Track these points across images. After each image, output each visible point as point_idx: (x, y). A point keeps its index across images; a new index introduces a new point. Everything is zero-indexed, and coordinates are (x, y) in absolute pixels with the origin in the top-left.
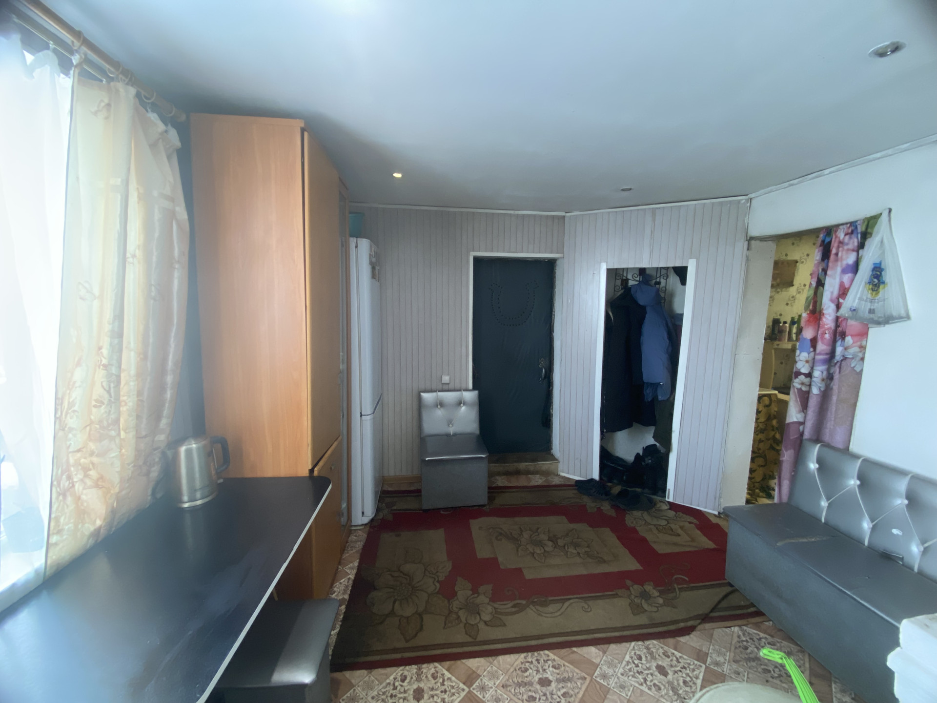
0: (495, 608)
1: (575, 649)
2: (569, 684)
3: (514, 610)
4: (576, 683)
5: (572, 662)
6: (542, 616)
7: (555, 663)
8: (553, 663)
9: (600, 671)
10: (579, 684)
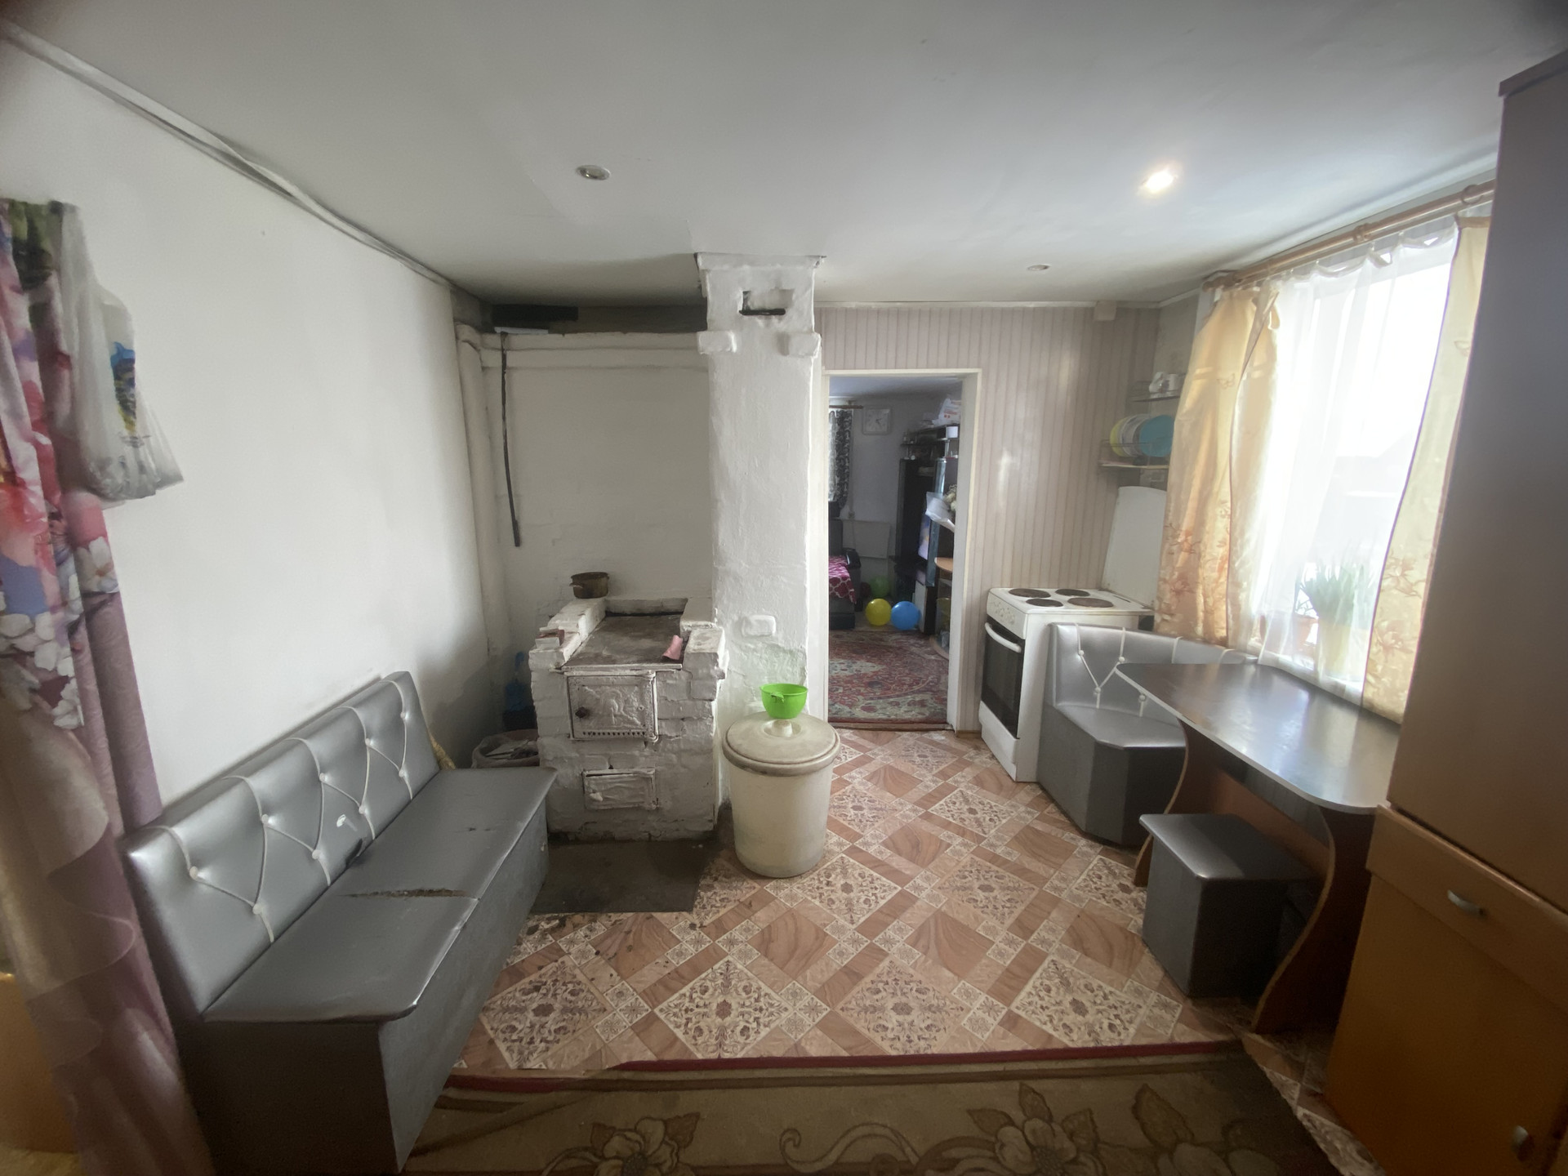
0: (995, 1159)
1: (844, 1054)
2: (868, 1003)
3: (954, 1153)
4: (858, 1005)
5: (856, 1033)
6: (892, 1130)
7: (883, 1034)
8: (886, 1035)
9: (815, 1017)
10: (854, 1003)
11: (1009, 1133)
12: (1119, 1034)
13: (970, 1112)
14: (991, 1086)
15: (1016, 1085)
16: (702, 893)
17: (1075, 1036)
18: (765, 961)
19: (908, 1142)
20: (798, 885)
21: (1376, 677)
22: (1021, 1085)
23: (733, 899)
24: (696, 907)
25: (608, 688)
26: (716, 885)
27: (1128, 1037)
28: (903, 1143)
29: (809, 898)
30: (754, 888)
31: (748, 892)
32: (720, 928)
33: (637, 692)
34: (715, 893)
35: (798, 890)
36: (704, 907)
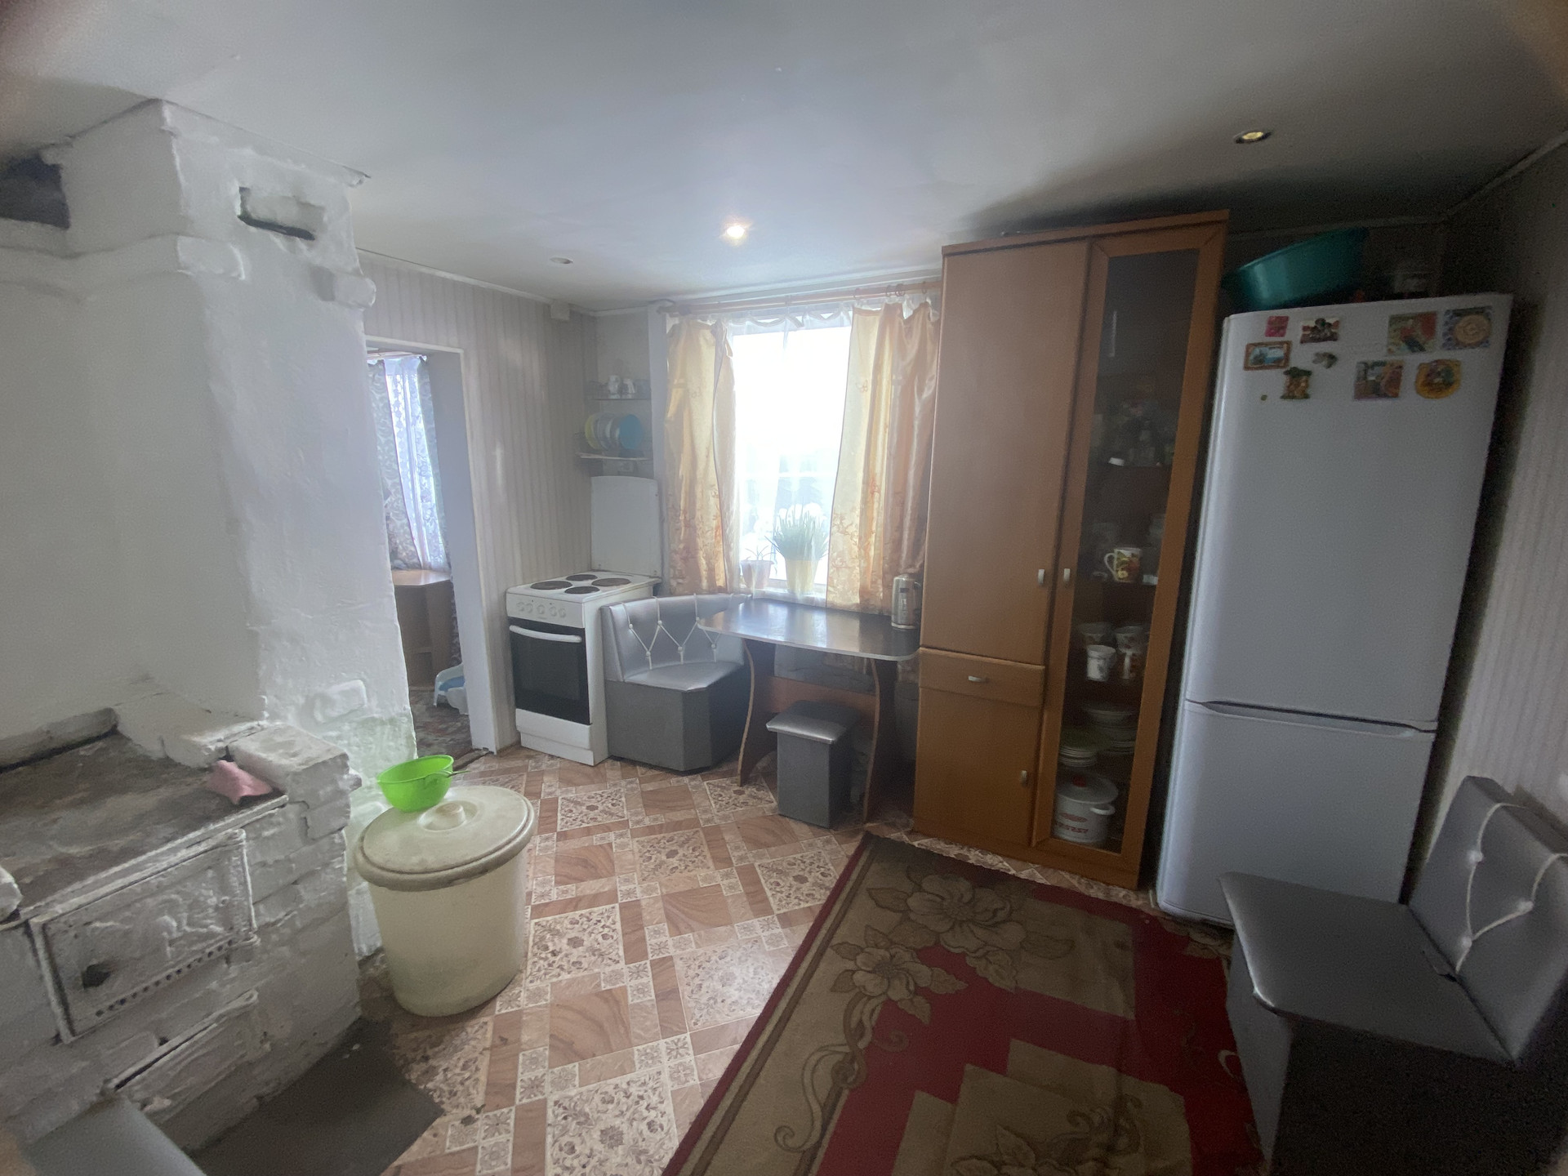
0: (870, 998)
3: (855, 1020)
4: (700, 1009)
5: (724, 1027)
6: (819, 1051)
10: (696, 1011)
11: (859, 977)
12: (831, 876)
13: (833, 990)
14: (822, 966)
15: (829, 952)
16: (430, 1085)
17: (817, 896)
18: (590, 1062)
19: (833, 1045)
20: (528, 980)
21: (833, 587)
22: (832, 947)
23: (476, 1054)
24: (442, 1103)
25: (149, 900)
26: (432, 1062)
27: (835, 874)
28: (832, 1049)
29: (555, 980)
30: (486, 1023)
31: (485, 1033)
32: (501, 1091)
33: (213, 878)
34: (445, 1070)
35: (535, 983)
36: (453, 1094)
